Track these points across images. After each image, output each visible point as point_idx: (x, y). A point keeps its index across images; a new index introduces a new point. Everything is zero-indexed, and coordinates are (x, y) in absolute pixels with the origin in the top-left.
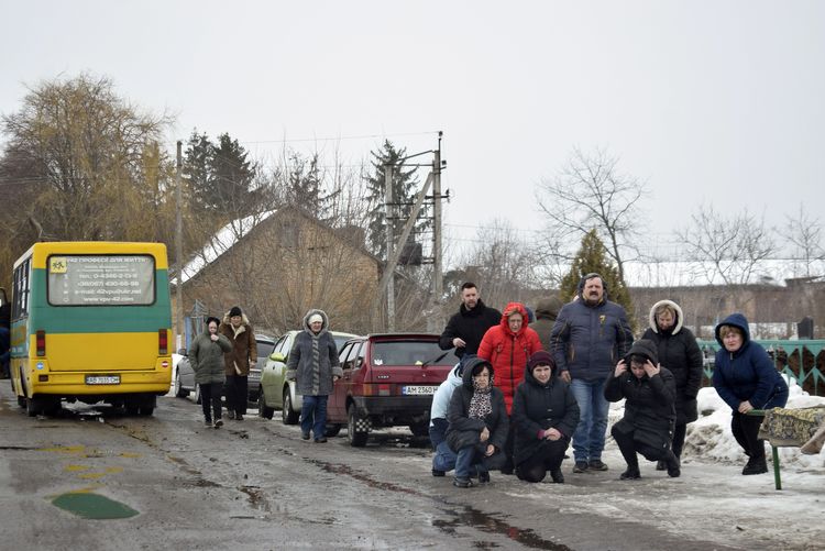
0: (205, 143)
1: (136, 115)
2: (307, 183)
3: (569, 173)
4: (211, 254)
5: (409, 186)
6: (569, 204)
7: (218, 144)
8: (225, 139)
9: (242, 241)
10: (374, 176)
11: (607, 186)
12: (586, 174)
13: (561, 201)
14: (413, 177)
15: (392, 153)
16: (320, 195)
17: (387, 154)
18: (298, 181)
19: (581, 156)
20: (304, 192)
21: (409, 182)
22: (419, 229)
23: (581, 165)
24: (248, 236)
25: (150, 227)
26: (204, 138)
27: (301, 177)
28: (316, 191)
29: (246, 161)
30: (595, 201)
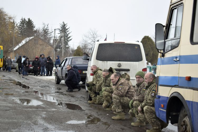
0: (25, 20)
1: (8, 15)
2: (46, 29)
3: (88, 33)
4: (20, 45)
5: (67, 31)
6: (88, 39)
7: (27, 20)
8: (29, 19)
9: (27, 43)
10: (60, 29)
11: (95, 36)
12: (92, 33)
13: (87, 38)
14: (68, 30)
15: (64, 24)
16: (48, 32)
17: (63, 24)
18: (44, 29)
19: (91, 30)
20: (46, 32)
21: (67, 30)
22: (69, 40)
23: (91, 32)
24: (28, 41)
25: (9, 39)
26: (24, 19)
27: (45, 28)
28: (48, 31)
29: (33, 24)
30: (93, 39)
